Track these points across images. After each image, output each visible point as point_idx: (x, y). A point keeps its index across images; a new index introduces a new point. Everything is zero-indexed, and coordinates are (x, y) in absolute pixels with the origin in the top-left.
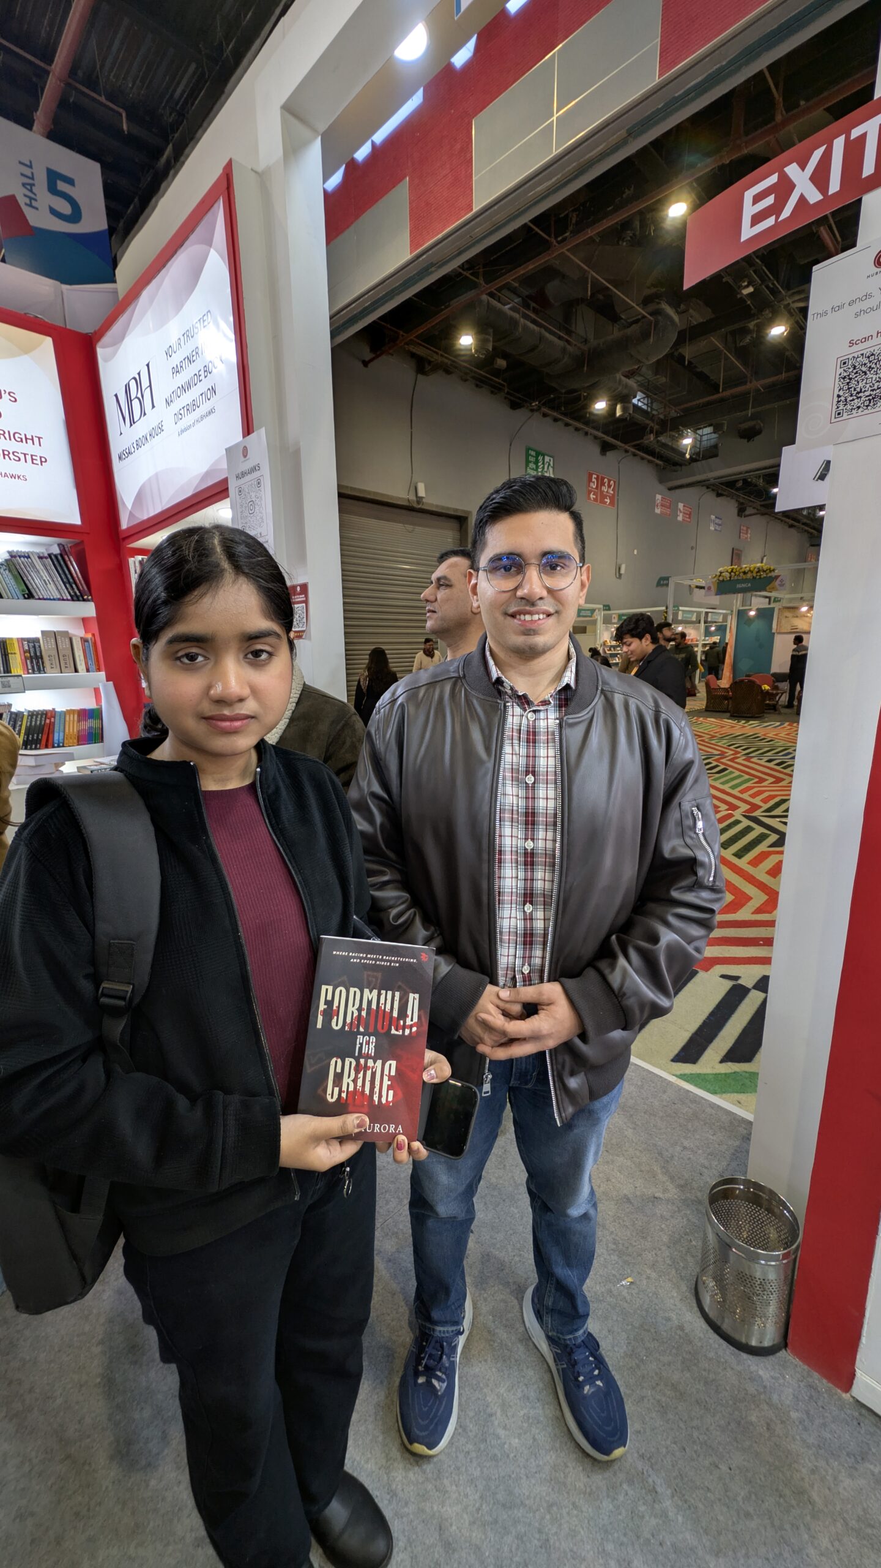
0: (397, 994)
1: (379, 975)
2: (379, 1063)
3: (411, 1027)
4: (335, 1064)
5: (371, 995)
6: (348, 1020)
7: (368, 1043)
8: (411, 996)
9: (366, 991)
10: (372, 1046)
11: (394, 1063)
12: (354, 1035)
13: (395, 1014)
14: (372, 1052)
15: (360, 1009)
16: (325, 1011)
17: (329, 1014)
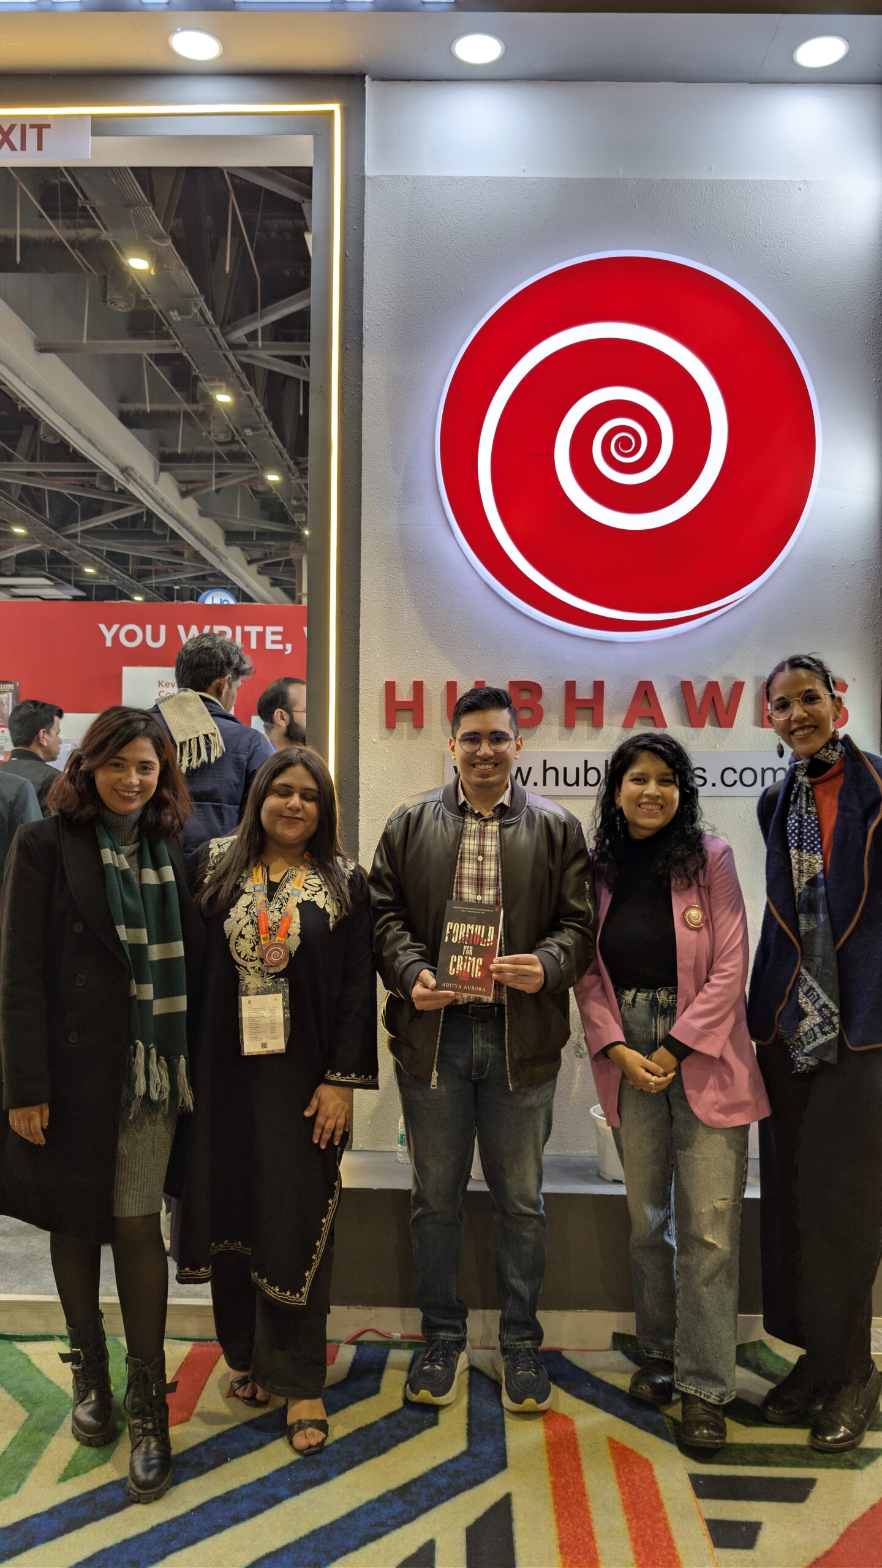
0: (484, 927)
1: (475, 918)
2: (474, 958)
3: (490, 942)
4: (453, 958)
5: (470, 927)
6: (460, 938)
7: (469, 949)
8: (490, 928)
9: (469, 925)
10: (471, 951)
11: (481, 959)
12: (462, 945)
13: (482, 936)
14: (471, 952)
15: (465, 934)
16: (449, 935)
17: (451, 935)
